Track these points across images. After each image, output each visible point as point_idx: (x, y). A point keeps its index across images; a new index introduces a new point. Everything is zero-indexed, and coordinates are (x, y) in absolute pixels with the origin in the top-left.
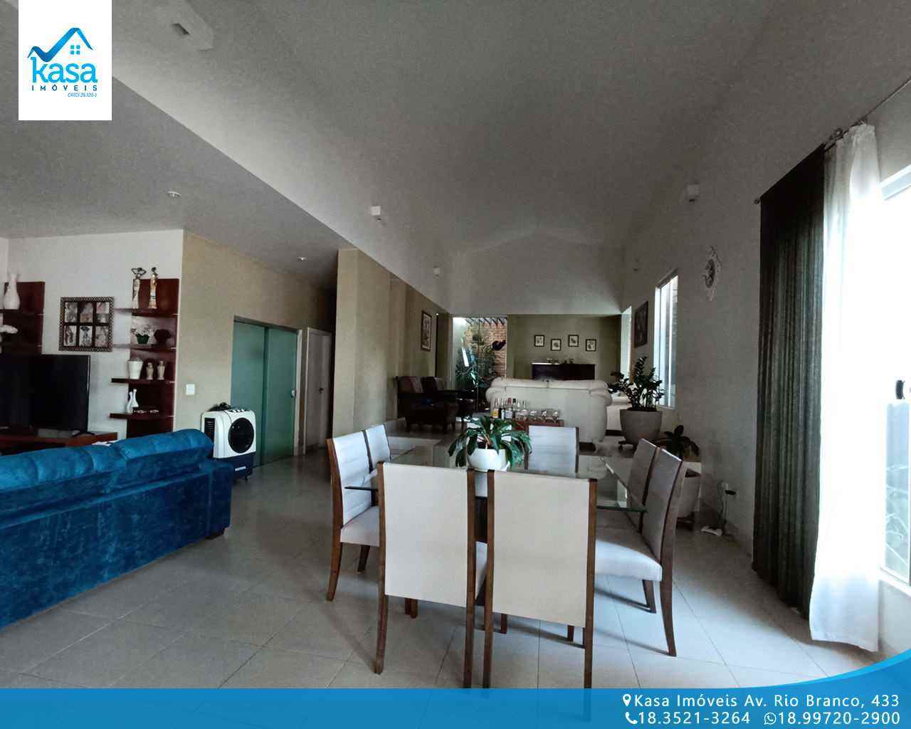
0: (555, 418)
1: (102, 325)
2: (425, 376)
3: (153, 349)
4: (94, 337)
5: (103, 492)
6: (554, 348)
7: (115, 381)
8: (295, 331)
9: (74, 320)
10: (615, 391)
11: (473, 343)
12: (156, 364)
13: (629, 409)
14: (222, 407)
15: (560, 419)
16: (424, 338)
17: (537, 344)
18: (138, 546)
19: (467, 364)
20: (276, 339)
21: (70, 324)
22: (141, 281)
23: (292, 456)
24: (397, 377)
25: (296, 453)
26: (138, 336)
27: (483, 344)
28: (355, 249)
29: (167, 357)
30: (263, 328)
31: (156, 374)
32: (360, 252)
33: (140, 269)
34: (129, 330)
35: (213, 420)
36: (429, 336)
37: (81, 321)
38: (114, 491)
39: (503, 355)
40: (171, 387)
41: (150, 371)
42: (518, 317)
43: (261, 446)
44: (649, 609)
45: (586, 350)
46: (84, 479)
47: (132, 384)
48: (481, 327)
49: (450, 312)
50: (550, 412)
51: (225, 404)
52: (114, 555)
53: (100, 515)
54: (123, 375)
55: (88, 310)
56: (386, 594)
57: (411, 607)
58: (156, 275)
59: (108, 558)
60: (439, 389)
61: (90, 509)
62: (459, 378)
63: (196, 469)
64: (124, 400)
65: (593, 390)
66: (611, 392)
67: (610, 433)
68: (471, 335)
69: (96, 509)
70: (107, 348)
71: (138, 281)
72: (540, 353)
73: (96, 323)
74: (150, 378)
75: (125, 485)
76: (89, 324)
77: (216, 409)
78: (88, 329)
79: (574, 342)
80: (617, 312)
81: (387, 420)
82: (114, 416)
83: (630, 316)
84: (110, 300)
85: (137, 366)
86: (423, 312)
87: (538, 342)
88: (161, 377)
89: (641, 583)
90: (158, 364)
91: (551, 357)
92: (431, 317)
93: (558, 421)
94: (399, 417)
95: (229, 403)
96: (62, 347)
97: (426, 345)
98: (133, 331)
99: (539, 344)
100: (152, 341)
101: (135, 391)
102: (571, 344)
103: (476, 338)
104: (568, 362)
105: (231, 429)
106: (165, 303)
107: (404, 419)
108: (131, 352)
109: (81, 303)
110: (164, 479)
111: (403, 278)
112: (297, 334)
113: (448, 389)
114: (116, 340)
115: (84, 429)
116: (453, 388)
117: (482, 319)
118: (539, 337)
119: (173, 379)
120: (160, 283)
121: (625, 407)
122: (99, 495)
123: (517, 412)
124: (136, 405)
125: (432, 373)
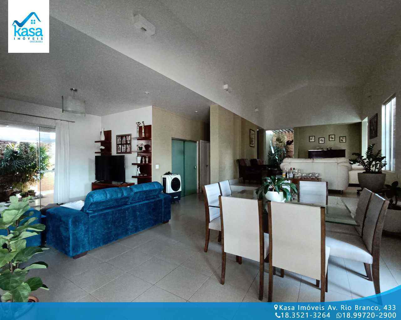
0: (316, 177)
1: (128, 144)
2: (252, 159)
3: (144, 152)
4: (126, 149)
5: (127, 203)
6: (320, 142)
7: (133, 164)
8: (195, 142)
9: (120, 143)
10: (354, 163)
11: (276, 142)
12: (145, 158)
13: (364, 173)
14: (168, 173)
15: (319, 178)
16: (251, 142)
17: (310, 141)
18: (139, 223)
19: (273, 152)
20: (188, 145)
21: (119, 144)
22: (139, 127)
23: (196, 193)
24: (238, 159)
25: (198, 192)
26: (139, 147)
27: (281, 142)
28: (217, 105)
29: (149, 155)
30: (183, 142)
31: (145, 161)
32: (219, 106)
33: (139, 123)
34: (136, 146)
35: (165, 178)
36: (253, 140)
37: (122, 143)
38: (131, 203)
39: (292, 147)
40: (151, 166)
41: (144, 160)
42: (300, 128)
43: (184, 189)
44: (368, 278)
45: (340, 142)
46: (121, 199)
47: (138, 165)
48: (280, 134)
49: (265, 129)
50: (313, 174)
51: (169, 172)
52: (132, 226)
53: (127, 212)
54: (135, 162)
55: (124, 139)
56: (225, 251)
57: (239, 259)
58: (144, 124)
59: (130, 227)
60: (259, 164)
61: (124, 209)
62: (270, 159)
63: (158, 197)
64: (136, 171)
65: (340, 163)
66: (352, 164)
67: (351, 185)
68: (275, 138)
69: (125, 210)
70: (130, 153)
71: (138, 127)
72: (312, 145)
73: (126, 144)
74: (144, 163)
75: (134, 202)
76: (125, 144)
77: (166, 174)
78: (124, 146)
79: (333, 138)
80: (359, 121)
81: (234, 178)
82: (133, 177)
83: (367, 122)
84: (130, 135)
85: (139, 158)
86: (250, 130)
87: (312, 140)
88: (147, 163)
89: (363, 264)
90: (146, 158)
91: (319, 147)
92: (254, 131)
93: (318, 179)
94: (239, 178)
95: (171, 172)
96: (117, 153)
97: (253, 144)
98: (137, 145)
99: (312, 141)
100: (144, 149)
101: (139, 167)
102: (331, 139)
103: (278, 140)
104: (329, 149)
105: (172, 182)
106: (147, 135)
107: (242, 178)
108: (137, 153)
109: (122, 137)
110: (147, 200)
111: (240, 115)
112: (196, 143)
113: (264, 164)
114: (132, 150)
115: (124, 181)
116: (267, 164)
117: (281, 130)
118: (312, 137)
119: (151, 163)
120: (146, 127)
121: (362, 172)
122: (126, 204)
123: (295, 174)
124: (140, 173)
125: (256, 157)
